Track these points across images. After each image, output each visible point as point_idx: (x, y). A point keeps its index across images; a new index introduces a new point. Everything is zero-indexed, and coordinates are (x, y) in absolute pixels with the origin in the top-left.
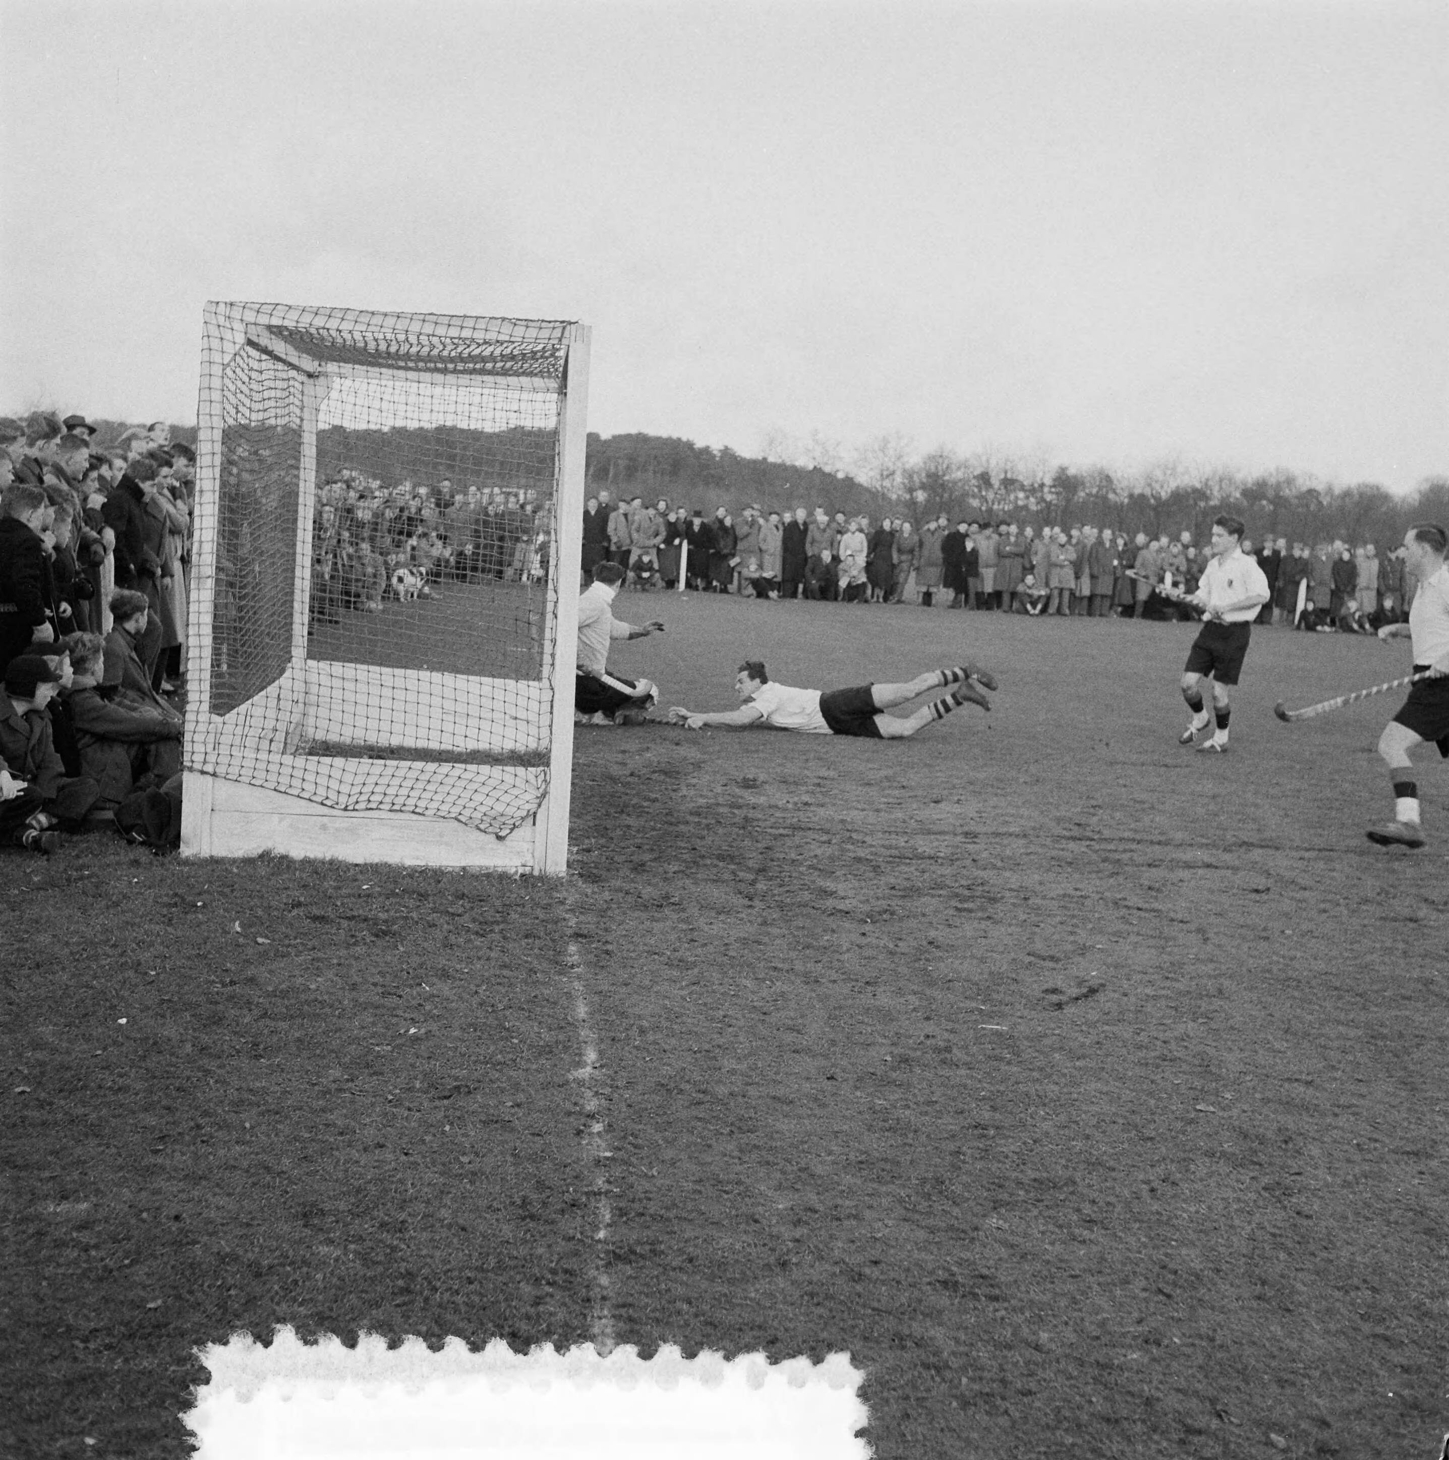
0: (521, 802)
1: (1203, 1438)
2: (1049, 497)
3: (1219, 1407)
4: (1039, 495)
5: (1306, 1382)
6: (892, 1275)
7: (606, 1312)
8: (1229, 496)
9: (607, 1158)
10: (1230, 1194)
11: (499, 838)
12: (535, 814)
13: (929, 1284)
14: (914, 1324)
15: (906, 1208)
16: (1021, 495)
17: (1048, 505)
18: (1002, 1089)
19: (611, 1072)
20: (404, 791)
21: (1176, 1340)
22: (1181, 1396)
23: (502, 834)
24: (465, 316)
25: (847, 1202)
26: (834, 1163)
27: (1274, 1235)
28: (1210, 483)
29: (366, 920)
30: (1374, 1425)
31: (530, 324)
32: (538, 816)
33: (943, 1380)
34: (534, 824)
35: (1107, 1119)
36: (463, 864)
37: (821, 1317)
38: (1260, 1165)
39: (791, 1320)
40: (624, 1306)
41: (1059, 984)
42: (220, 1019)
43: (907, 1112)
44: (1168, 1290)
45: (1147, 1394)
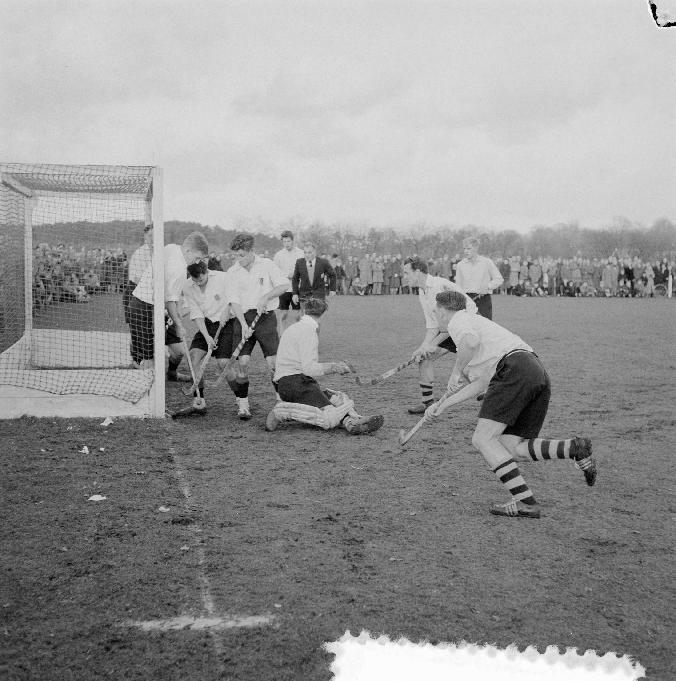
0: (142, 386)
1: (465, 620)
2: (367, 242)
3: (471, 607)
4: (363, 242)
5: (507, 595)
6: (329, 569)
7: (207, 593)
8: (448, 239)
9: (200, 532)
10: (469, 527)
11: (134, 403)
12: (149, 390)
13: (346, 571)
14: (341, 587)
15: (332, 542)
16: (355, 242)
17: (368, 246)
18: (369, 492)
19: (197, 498)
20: (88, 384)
21: (452, 584)
22: (455, 605)
23: (135, 401)
24: (104, 166)
25: (307, 542)
26: (300, 526)
27: (489, 541)
28: (440, 233)
29: (75, 442)
30: (535, 609)
31: (135, 168)
32: (150, 392)
33: (355, 607)
34: (149, 395)
35: (416, 501)
36: (117, 416)
37: (301, 587)
38: (481, 514)
39: (288, 589)
40: (215, 589)
41: (390, 449)
42: (16, 487)
43: (329, 505)
44: (447, 565)
45: (441, 605)
